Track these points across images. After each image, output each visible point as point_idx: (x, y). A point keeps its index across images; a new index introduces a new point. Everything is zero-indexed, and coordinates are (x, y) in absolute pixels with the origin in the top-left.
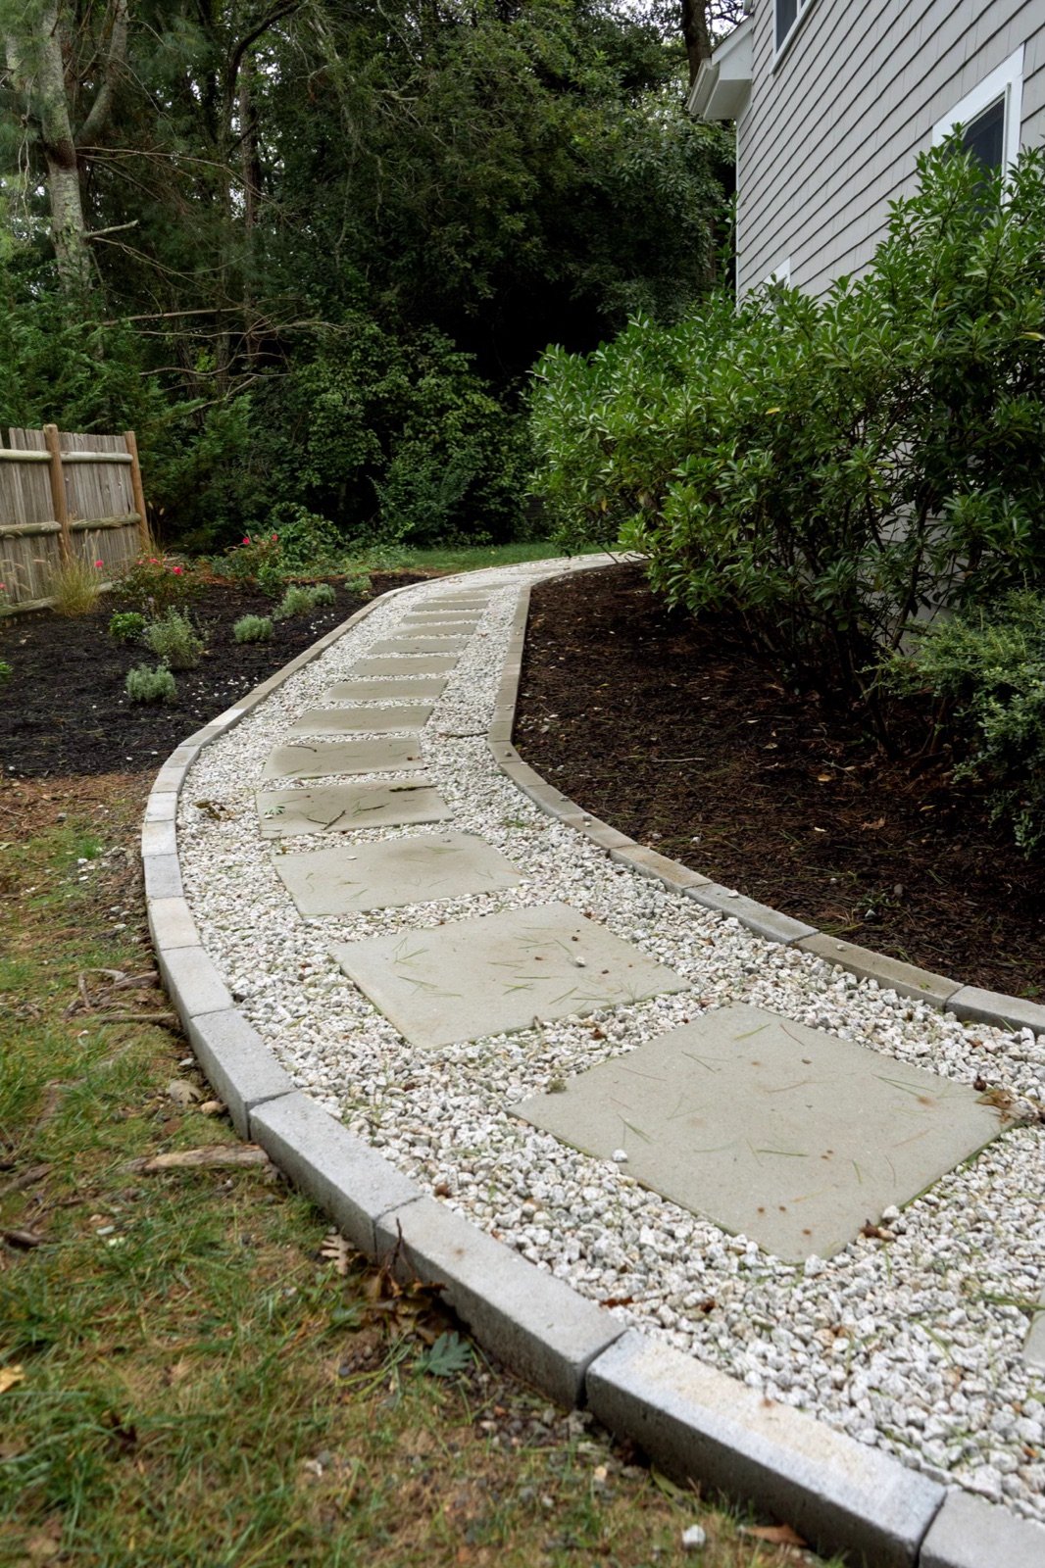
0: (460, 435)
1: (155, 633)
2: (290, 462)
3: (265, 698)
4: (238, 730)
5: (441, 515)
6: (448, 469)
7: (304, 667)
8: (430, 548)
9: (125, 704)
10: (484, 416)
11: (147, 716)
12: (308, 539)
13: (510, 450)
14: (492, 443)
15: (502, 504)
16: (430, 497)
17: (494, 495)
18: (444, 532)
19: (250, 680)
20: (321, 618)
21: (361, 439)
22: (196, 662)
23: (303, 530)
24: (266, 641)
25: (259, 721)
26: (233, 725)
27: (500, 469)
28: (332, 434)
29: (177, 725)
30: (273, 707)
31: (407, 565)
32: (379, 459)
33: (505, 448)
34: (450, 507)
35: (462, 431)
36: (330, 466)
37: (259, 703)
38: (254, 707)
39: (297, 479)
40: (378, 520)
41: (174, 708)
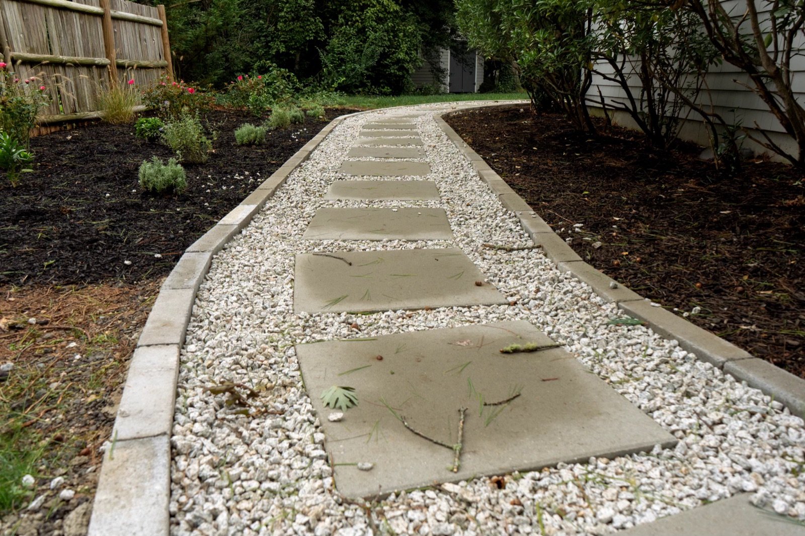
0: (374, 23)
1: (170, 130)
2: (266, 36)
3: (273, 194)
4: (251, 229)
5: (362, 74)
6: (366, 45)
7: (300, 166)
8: (354, 94)
9: (137, 193)
10: (389, 13)
11: (156, 207)
12: (278, 84)
13: (404, 35)
14: (393, 31)
15: (399, 70)
16: (354, 62)
17: (393, 64)
18: (363, 85)
19: (253, 174)
20: (297, 131)
21: (312, 23)
22: (205, 158)
23: (274, 78)
24: (260, 145)
25: (272, 219)
26: (246, 223)
27: (398, 47)
28: (293, 20)
29: (185, 218)
30: (281, 204)
31: (341, 104)
32: (323, 37)
33: (401, 34)
34: (367, 69)
35: (376, 22)
36: (292, 39)
37: (268, 198)
38: (264, 203)
39: (270, 47)
40: (321, 76)
41: (184, 199)
